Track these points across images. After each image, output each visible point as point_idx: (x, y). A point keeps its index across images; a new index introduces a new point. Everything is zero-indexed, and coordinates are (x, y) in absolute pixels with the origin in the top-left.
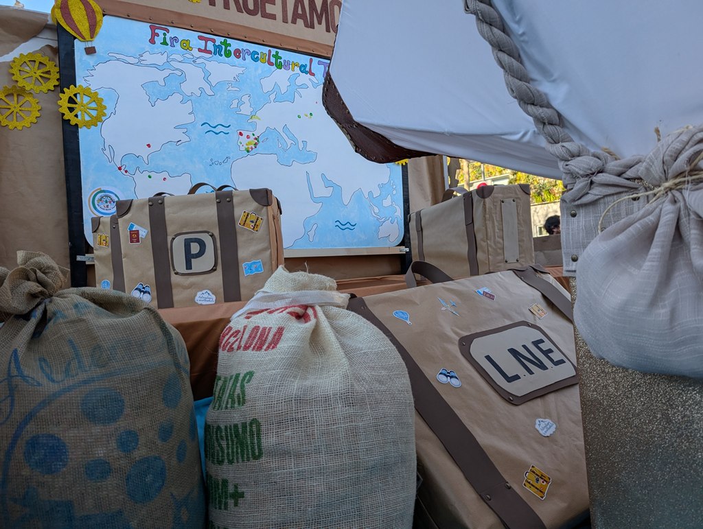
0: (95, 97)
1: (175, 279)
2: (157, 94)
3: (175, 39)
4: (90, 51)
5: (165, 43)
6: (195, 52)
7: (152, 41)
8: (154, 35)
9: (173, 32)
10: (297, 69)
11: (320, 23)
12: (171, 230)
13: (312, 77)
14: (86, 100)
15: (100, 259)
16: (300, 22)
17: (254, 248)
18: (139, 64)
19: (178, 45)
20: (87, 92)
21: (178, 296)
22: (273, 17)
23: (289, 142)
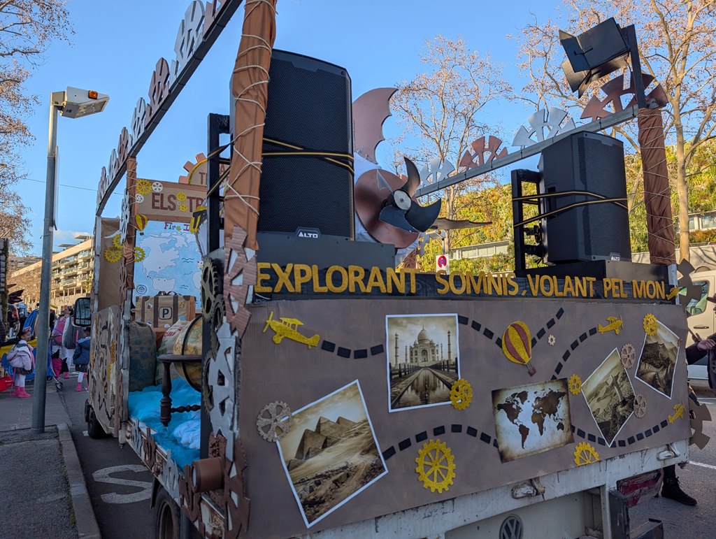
0: (142, 251)
1: (159, 320)
2: (165, 248)
3: (175, 227)
4: (142, 234)
5: (170, 228)
6: (182, 231)
7: (165, 228)
8: (166, 225)
9: (174, 224)
12: (159, 306)
14: (139, 252)
15: (138, 311)
17: (183, 313)
18: (159, 237)
19: (175, 229)
20: (139, 249)
21: (160, 325)
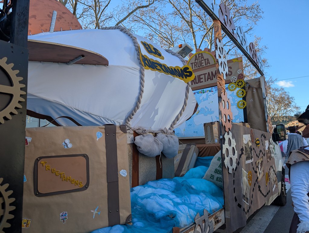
10: (208, 92)
11: (214, 78)
13: (212, 92)
16: (209, 80)
22: (202, 82)
23: (206, 110)
